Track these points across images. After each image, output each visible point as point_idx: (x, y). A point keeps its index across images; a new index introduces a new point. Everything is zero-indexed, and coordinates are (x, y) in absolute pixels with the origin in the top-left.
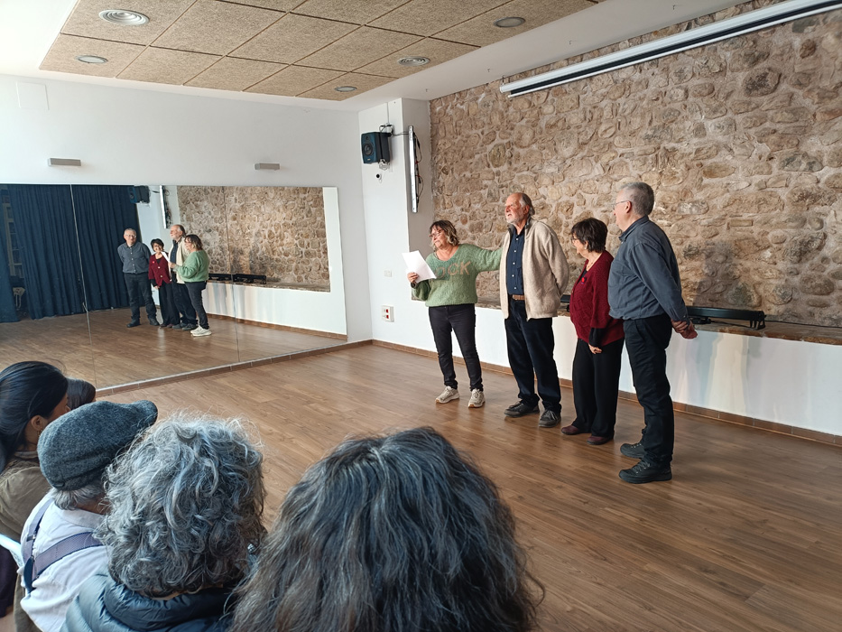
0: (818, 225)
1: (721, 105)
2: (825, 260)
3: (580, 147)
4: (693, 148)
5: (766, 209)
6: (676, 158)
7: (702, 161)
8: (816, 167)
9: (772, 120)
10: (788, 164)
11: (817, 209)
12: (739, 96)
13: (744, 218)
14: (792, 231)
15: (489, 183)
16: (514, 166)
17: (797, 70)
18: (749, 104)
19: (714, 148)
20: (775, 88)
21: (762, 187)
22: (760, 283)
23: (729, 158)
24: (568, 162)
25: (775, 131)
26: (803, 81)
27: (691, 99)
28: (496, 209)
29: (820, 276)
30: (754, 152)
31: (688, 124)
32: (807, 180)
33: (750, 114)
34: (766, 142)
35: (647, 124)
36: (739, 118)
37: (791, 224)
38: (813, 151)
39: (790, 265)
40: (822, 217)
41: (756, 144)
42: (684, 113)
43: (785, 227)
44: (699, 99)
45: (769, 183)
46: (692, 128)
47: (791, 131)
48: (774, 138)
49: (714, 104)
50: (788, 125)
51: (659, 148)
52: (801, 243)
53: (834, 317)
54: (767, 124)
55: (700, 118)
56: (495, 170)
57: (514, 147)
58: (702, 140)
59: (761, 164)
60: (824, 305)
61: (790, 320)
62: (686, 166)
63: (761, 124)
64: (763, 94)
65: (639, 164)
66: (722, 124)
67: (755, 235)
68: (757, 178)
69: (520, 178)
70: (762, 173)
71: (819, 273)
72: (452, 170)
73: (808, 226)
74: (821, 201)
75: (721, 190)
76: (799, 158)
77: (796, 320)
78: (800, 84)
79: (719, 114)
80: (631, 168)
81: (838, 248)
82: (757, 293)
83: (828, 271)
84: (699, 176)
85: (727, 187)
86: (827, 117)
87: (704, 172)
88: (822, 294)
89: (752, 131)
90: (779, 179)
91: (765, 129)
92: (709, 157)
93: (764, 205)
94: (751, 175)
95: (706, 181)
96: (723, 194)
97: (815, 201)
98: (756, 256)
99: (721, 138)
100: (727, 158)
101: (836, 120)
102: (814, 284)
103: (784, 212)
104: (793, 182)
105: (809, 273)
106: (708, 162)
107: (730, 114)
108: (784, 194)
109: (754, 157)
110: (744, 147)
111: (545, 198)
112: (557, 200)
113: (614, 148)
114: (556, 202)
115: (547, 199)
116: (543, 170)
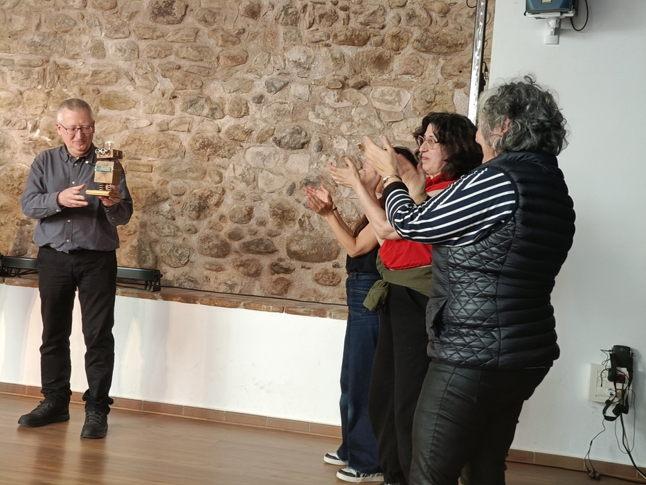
0: (218, 179)
1: (124, 25)
2: (222, 217)
4: (88, 70)
5: (167, 155)
6: (69, 76)
7: (99, 87)
8: (218, 114)
9: (177, 54)
10: (191, 106)
11: (218, 160)
12: (144, 19)
13: (143, 162)
14: (193, 183)
17: (203, 5)
18: (154, 30)
19: (114, 73)
20: (182, 19)
21: (164, 129)
22: (157, 241)
23: (130, 88)
25: (179, 68)
26: (209, 18)
27: (90, 10)
29: (217, 236)
30: (158, 87)
31: (85, 39)
32: (209, 128)
33: (154, 42)
34: (171, 77)
35: (33, 28)
36: (143, 45)
37: (191, 174)
38: (215, 97)
39: (189, 222)
40: (222, 170)
41: (160, 78)
42: (81, 25)
43: (184, 177)
44: (99, 12)
45: (171, 125)
46: (90, 45)
47: (195, 70)
48: (178, 74)
49: (117, 22)
50: (193, 63)
51: (48, 62)
52: (200, 198)
53: (229, 283)
54: (172, 58)
55: (100, 35)
58: (100, 61)
59: (164, 102)
60: (220, 269)
61: (186, 285)
62: (81, 89)
63: (166, 56)
64: (169, 23)
65: (21, 76)
66: (124, 46)
67: (154, 183)
68: (159, 118)
70: (163, 112)
71: (216, 233)
73: (208, 178)
74: (221, 152)
75: (119, 126)
76: (202, 101)
77: (192, 285)
78: (206, 21)
79: (121, 35)
81: (235, 206)
82: (153, 252)
83: (225, 230)
84: (95, 104)
85: (126, 123)
86: (229, 63)
87: (101, 101)
88: (219, 257)
89: (156, 62)
90: (182, 123)
91: (169, 63)
92: (107, 84)
93: (165, 149)
94: (153, 113)
95: (103, 111)
96: (121, 131)
97: (215, 151)
98: (154, 209)
99: (122, 64)
100: (127, 88)
101: (238, 67)
102: (211, 244)
103: (185, 160)
104: (195, 129)
105: (208, 231)
106: (106, 90)
107: (133, 38)
108: (186, 139)
109: (157, 93)
110: (147, 79)
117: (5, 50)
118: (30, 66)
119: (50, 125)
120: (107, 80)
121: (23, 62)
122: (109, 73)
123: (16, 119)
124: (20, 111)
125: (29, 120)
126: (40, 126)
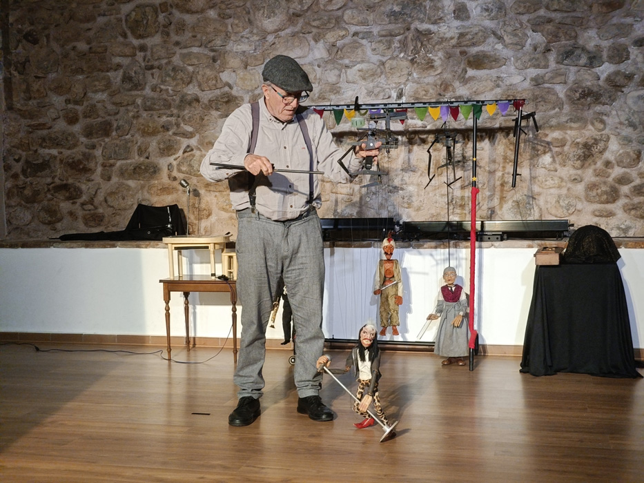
0: (601, 126)
2: (608, 164)
3: (290, 20)
4: (454, 33)
5: (544, 108)
6: (432, 42)
7: (465, 48)
8: (596, 62)
9: (547, 8)
10: (567, 57)
11: (598, 108)
14: (574, 133)
15: (125, 61)
16: (175, 38)
19: (481, 34)
21: (537, 82)
23: (499, 46)
24: (270, 38)
25: (550, 21)
28: (139, 101)
29: (605, 183)
30: (529, 41)
32: (587, 77)
34: (542, 31)
37: (573, 125)
38: (591, 45)
39: (573, 172)
40: (604, 117)
41: (530, 33)
43: (565, 128)
45: (546, 78)
46: (453, 8)
47: (569, 21)
48: (549, 27)
50: (565, 15)
51: (409, 29)
52: (584, 146)
53: (623, 226)
54: (542, 12)
56: (136, 42)
57: (174, 11)
58: (465, 23)
59: (537, 56)
60: (610, 214)
62: (447, 53)
63: (535, 11)
65: (382, 47)
66: (490, 6)
67: (532, 137)
68: (533, 72)
69: (184, 57)
70: (537, 66)
71: (603, 179)
72: (48, 37)
73: (590, 127)
74: (603, 99)
75: (491, 84)
76: (578, 52)
80: (369, 52)
81: (621, 151)
82: (537, 205)
83: (613, 176)
84: (462, 66)
85: (498, 82)
86: (604, 10)
87: (468, 62)
88: (607, 202)
89: (525, 18)
90: (557, 74)
91: (539, 17)
92: (474, 44)
93: (542, 103)
94: (526, 68)
95: (471, 72)
96: (492, 89)
97: (597, 99)
98: (535, 162)
99: (488, 23)
100: (496, 46)
101: (613, 13)
102: (599, 191)
103: (564, 111)
104: (572, 78)
105: (593, 179)
106: (474, 50)
108: (561, 91)
109: (528, 47)
110: (516, 35)
111: (231, 87)
112: (252, 91)
113: (344, 25)
114: (250, 93)
115: (235, 88)
116: (228, 48)
117: (364, 23)
118: (392, 35)
119: (416, 92)
120: (475, 40)
121: (384, 33)
122: (476, 34)
123: (378, 89)
124: (382, 81)
125: (392, 88)
126: (406, 94)
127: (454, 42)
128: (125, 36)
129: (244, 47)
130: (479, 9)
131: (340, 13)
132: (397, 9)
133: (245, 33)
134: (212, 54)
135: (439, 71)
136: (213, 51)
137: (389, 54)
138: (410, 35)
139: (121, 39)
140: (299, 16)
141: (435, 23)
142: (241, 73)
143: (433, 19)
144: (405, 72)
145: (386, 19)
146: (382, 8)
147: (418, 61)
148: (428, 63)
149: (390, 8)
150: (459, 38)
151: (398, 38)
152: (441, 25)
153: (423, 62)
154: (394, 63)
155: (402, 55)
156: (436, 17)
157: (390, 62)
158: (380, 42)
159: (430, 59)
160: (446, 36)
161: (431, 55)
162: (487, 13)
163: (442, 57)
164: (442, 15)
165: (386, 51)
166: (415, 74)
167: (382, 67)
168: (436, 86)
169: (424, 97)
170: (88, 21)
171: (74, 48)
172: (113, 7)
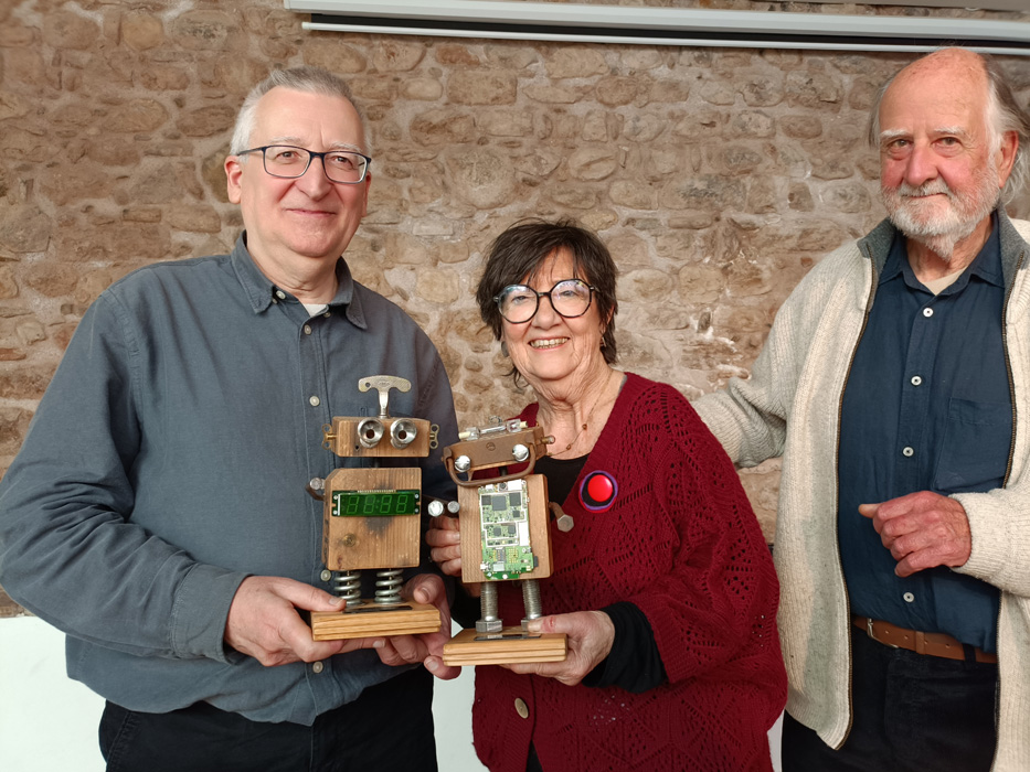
1: (839, 159)
4: (792, 228)
6: (757, 242)
19: (834, 232)
24: (481, 218)
27: (781, 139)
31: (779, 181)
35: (690, 169)
42: (769, 161)
44: (797, 142)
46: (788, 191)
49: (828, 155)
51: (718, 220)
55: (803, 175)
56: (221, 207)
58: (806, 215)
62: (780, 260)
79: (840, 174)
80: (653, 252)
92: (824, 248)
99: (842, 217)
107: (858, 178)
111: (405, 297)
112: (445, 304)
113: (610, 205)
114: (441, 309)
115: (412, 299)
116: (401, 228)
117: (644, 205)
118: (691, 227)
119: (731, 321)
120: (825, 242)
121: (678, 222)
122: (828, 232)
123: (666, 313)
124: (673, 300)
125: (691, 313)
126: (715, 322)
127: (792, 243)
128: (200, 195)
129: (433, 228)
130: (830, 194)
131: (603, 186)
132: (700, 185)
133: (436, 204)
134: (370, 236)
135: (767, 289)
136: (373, 231)
137: (686, 256)
138: (721, 228)
139: (190, 200)
140: (532, 184)
141: (760, 212)
142: (426, 272)
143: (757, 206)
144: (714, 287)
145: (681, 200)
146: (674, 183)
147: (735, 271)
148: (752, 274)
149: (689, 183)
150: (801, 237)
151: (701, 232)
152: (770, 215)
153: (744, 272)
154: (696, 272)
155: (707, 260)
156: (763, 204)
157: (689, 269)
158: (672, 236)
159: (754, 268)
160: (780, 233)
161: (755, 262)
162: (843, 202)
163: (773, 265)
164: (773, 200)
165: (682, 252)
166: (728, 291)
167: (675, 277)
168: (762, 311)
169: (744, 329)
170: (123, 161)
171: (88, 209)
172: (178, 141)
